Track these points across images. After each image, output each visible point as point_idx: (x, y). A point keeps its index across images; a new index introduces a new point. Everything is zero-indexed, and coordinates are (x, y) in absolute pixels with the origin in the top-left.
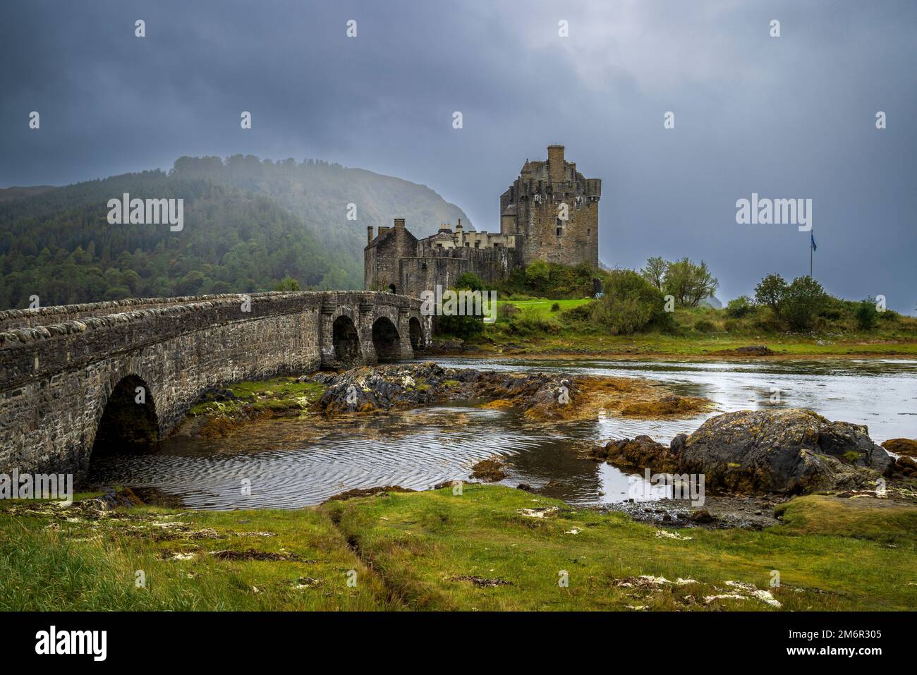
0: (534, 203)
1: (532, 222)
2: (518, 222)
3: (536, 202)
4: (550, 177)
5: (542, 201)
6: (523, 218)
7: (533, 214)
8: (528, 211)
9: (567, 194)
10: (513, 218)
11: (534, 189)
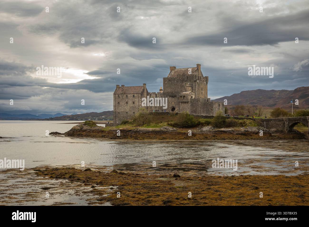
0: (197, 83)
1: (196, 89)
2: (193, 89)
3: (198, 83)
4: (198, 74)
5: (199, 83)
6: (194, 88)
7: (197, 87)
8: (195, 85)
9: (203, 81)
10: (191, 88)
11: (197, 78)
